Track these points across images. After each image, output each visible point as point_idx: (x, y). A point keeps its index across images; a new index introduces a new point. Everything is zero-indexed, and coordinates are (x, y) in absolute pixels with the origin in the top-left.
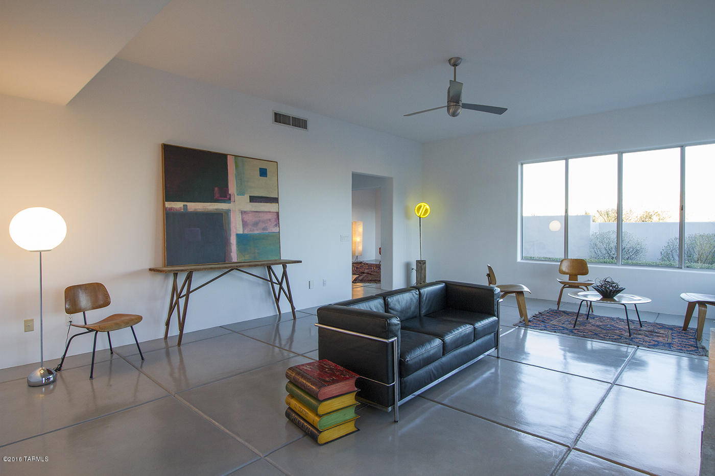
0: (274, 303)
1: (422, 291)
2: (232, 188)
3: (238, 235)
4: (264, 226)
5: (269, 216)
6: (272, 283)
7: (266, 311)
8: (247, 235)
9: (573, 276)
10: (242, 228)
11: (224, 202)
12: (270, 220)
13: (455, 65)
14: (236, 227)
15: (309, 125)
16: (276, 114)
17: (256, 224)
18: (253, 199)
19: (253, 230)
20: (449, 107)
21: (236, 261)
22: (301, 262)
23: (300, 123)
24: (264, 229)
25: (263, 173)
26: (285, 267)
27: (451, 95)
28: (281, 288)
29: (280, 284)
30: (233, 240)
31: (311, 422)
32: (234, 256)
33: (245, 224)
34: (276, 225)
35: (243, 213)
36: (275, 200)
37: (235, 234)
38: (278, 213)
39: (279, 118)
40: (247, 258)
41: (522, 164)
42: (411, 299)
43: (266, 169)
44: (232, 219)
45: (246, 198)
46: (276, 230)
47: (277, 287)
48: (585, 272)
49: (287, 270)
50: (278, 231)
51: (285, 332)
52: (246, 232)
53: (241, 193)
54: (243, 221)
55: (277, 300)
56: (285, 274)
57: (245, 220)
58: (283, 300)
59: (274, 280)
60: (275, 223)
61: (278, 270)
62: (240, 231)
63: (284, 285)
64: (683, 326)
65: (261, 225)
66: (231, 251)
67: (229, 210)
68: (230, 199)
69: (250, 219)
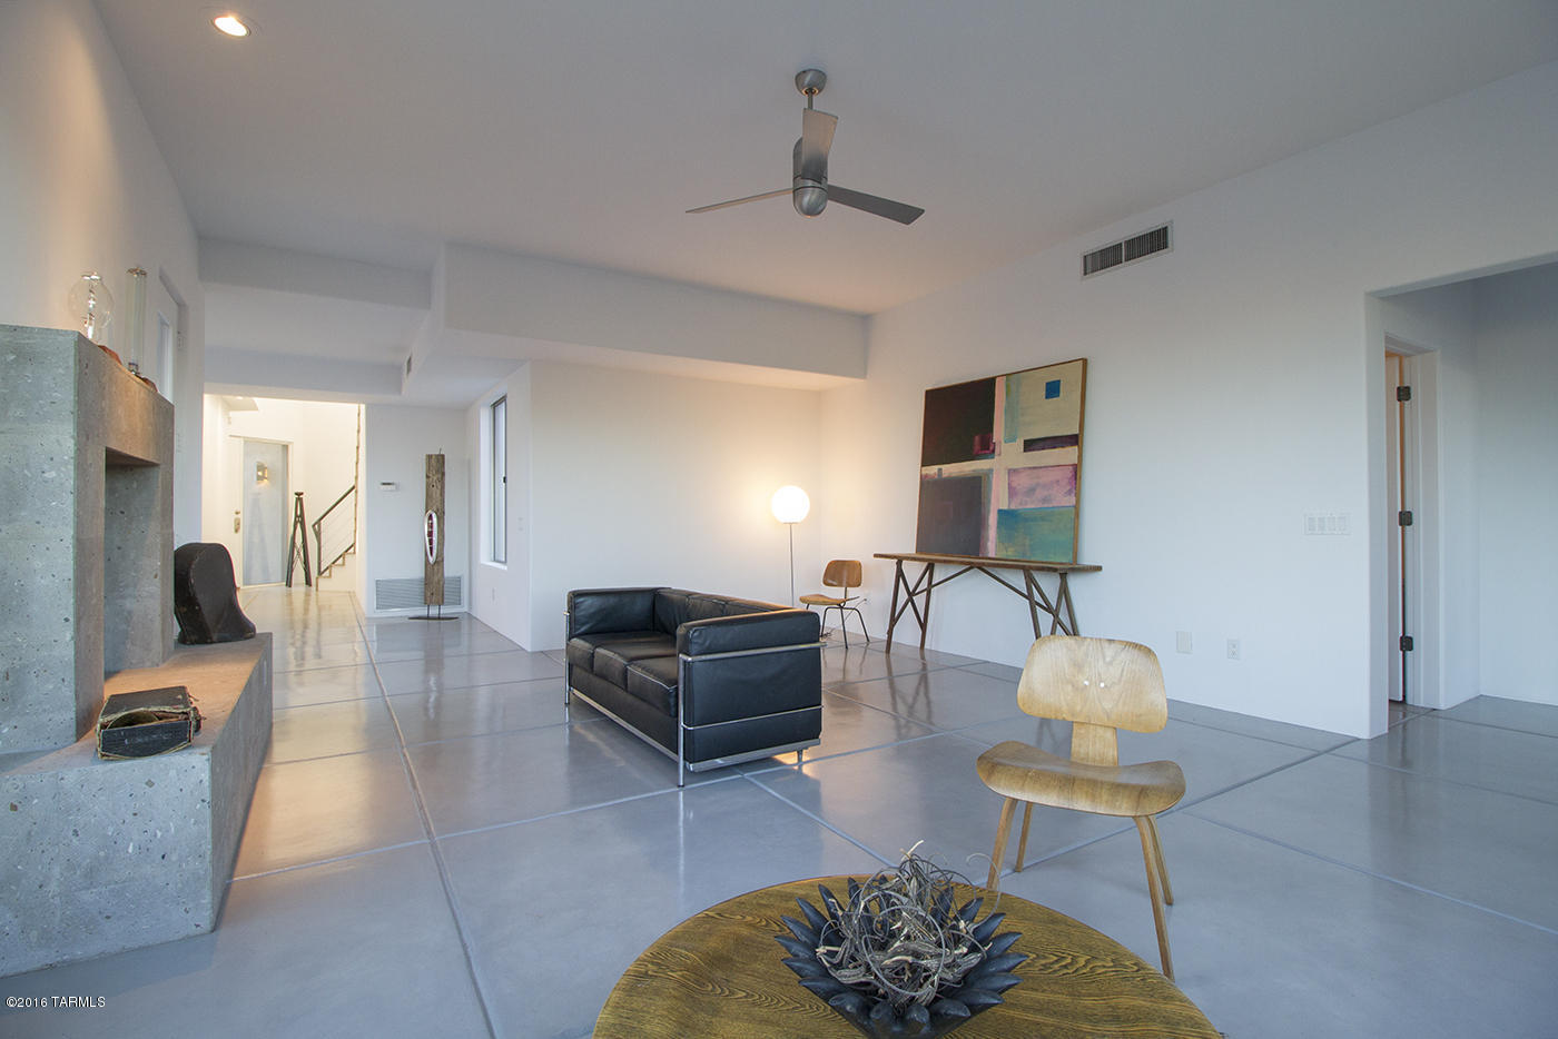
2: (999, 430)
3: (1000, 511)
4: (1046, 493)
5: (1054, 475)
8: (1013, 511)
10: (1007, 495)
11: (984, 458)
12: (1054, 483)
14: (999, 498)
17: (1032, 490)
18: (1030, 445)
19: (1026, 504)
21: (992, 554)
22: (1099, 568)
24: (1045, 500)
25: (1053, 390)
26: (1063, 579)
30: (993, 520)
32: (992, 546)
33: (1012, 492)
34: (1070, 492)
35: (1012, 472)
36: (1074, 442)
37: (996, 512)
38: (1075, 468)
40: (1012, 550)
43: (1059, 384)
44: (993, 485)
45: (1019, 443)
46: (1069, 502)
50: (1074, 503)
52: (1013, 507)
53: (1011, 439)
54: (1010, 487)
56: (1064, 593)
57: (1014, 485)
60: (1068, 488)
62: (1005, 507)
65: (1040, 493)
66: (988, 539)
67: (991, 470)
68: (993, 451)
69: (1023, 482)
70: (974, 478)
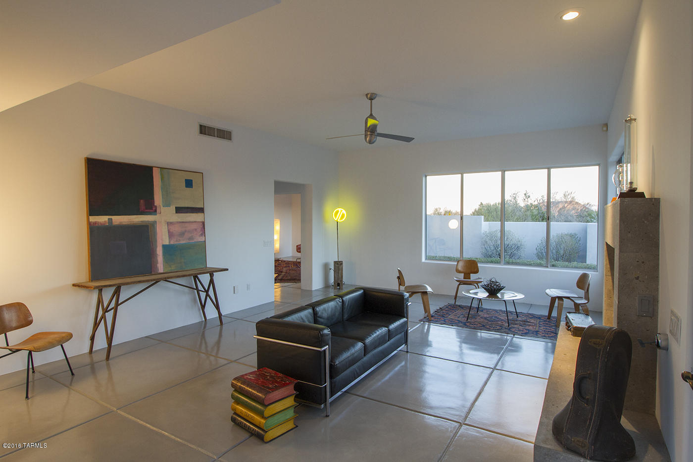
0: (199, 310)
1: (344, 299)
2: (158, 199)
3: (164, 246)
4: (190, 235)
5: (194, 226)
6: (198, 291)
7: (192, 318)
8: (172, 245)
9: (467, 276)
10: (168, 238)
11: (150, 214)
12: (196, 230)
13: (371, 99)
14: (162, 238)
15: (234, 136)
16: (201, 126)
17: (182, 234)
18: (179, 210)
19: (179, 240)
20: (366, 136)
21: (162, 271)
22: (227, 270)
23: (225, 135)
24: (190, 239)
25: (189, 184)
26: (212, 275)
27: (368, 125)
28: (207, 295)
29: (207, 291)
30: (159, 251)
31: (257, 424)
32: (161, 267)
33: (171, 235)
34: (202, 235)
35: (169, 224)
36: (201, 210)
37: (161, 245)
38: (203, 223)
39: (204, 130)
40: (173, 268)
41: (426, 176)
42: (336, 307)
43: (192, 180)
44: (158, 230)
45: (172, 209)
46: (202, 239)
47: (203, 295)
48: (476, 272)
49: (214, 278)
50: (203, 240)
51: (211, 337)
52: (172, 243)
53: (167, 204)
54: (169, 232)
55: (203, 307)
56: (212, 282)
57: (171, 231)
58: (209, 306)
59: (200, 288)
60: (201, 233)
61: (205, 279)
62: (167, 242)
63: (211, 293)
64: (547, 315)
65: (188, 235)
66: (157, 263)
67: (155, 222)
68: (156, 211)
69: (176, 229)
70: (143, 226)
